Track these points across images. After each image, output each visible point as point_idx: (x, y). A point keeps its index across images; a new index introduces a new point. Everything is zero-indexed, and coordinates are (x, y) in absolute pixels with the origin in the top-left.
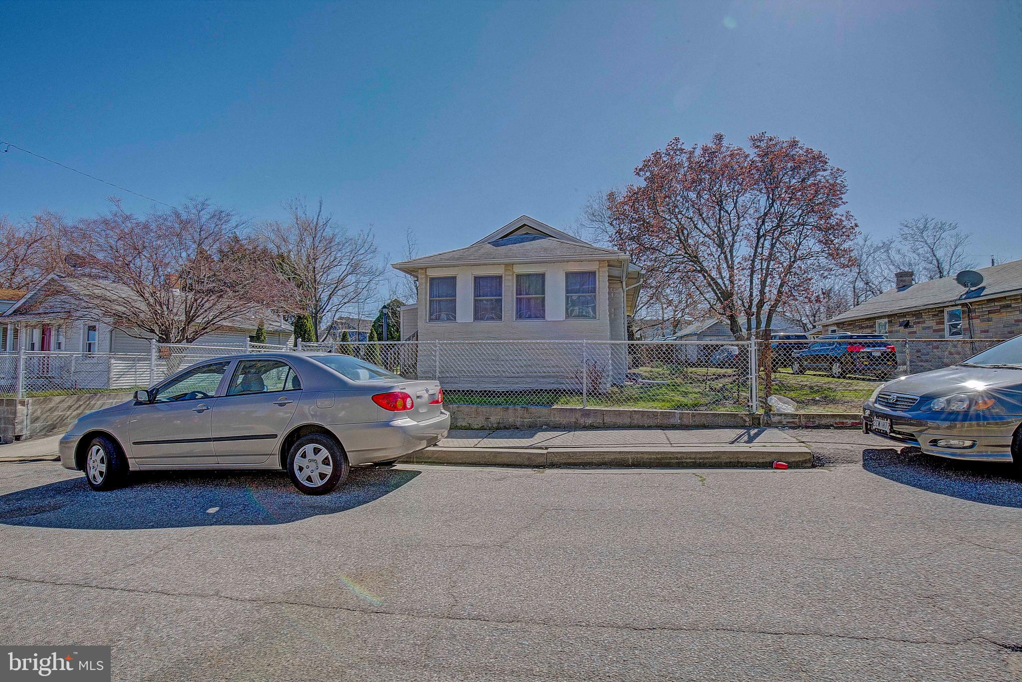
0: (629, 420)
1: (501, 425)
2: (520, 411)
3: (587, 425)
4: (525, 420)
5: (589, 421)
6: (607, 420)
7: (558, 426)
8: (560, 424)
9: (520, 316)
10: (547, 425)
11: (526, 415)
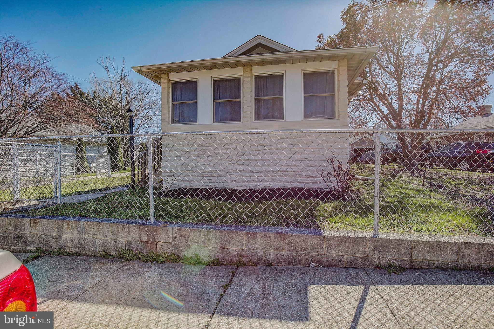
0: (455, 257)
1: (245, 259)
2: (273, 240)
3: (383, 263)
4: (282, 253)
5: (386, 258)
6: (418, 256)
7: (335, 263)
8: (338, 261)
9: (258, 116)
10: (318, 261)
11: (283, 245)
